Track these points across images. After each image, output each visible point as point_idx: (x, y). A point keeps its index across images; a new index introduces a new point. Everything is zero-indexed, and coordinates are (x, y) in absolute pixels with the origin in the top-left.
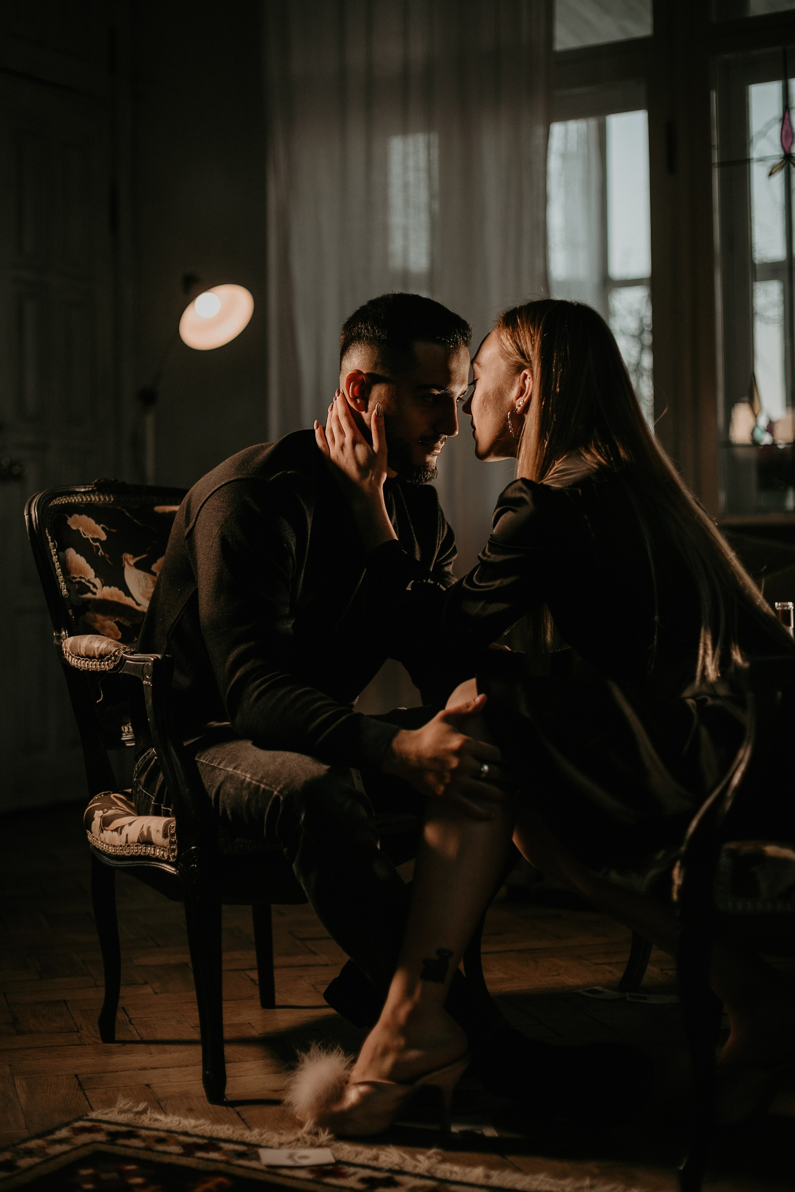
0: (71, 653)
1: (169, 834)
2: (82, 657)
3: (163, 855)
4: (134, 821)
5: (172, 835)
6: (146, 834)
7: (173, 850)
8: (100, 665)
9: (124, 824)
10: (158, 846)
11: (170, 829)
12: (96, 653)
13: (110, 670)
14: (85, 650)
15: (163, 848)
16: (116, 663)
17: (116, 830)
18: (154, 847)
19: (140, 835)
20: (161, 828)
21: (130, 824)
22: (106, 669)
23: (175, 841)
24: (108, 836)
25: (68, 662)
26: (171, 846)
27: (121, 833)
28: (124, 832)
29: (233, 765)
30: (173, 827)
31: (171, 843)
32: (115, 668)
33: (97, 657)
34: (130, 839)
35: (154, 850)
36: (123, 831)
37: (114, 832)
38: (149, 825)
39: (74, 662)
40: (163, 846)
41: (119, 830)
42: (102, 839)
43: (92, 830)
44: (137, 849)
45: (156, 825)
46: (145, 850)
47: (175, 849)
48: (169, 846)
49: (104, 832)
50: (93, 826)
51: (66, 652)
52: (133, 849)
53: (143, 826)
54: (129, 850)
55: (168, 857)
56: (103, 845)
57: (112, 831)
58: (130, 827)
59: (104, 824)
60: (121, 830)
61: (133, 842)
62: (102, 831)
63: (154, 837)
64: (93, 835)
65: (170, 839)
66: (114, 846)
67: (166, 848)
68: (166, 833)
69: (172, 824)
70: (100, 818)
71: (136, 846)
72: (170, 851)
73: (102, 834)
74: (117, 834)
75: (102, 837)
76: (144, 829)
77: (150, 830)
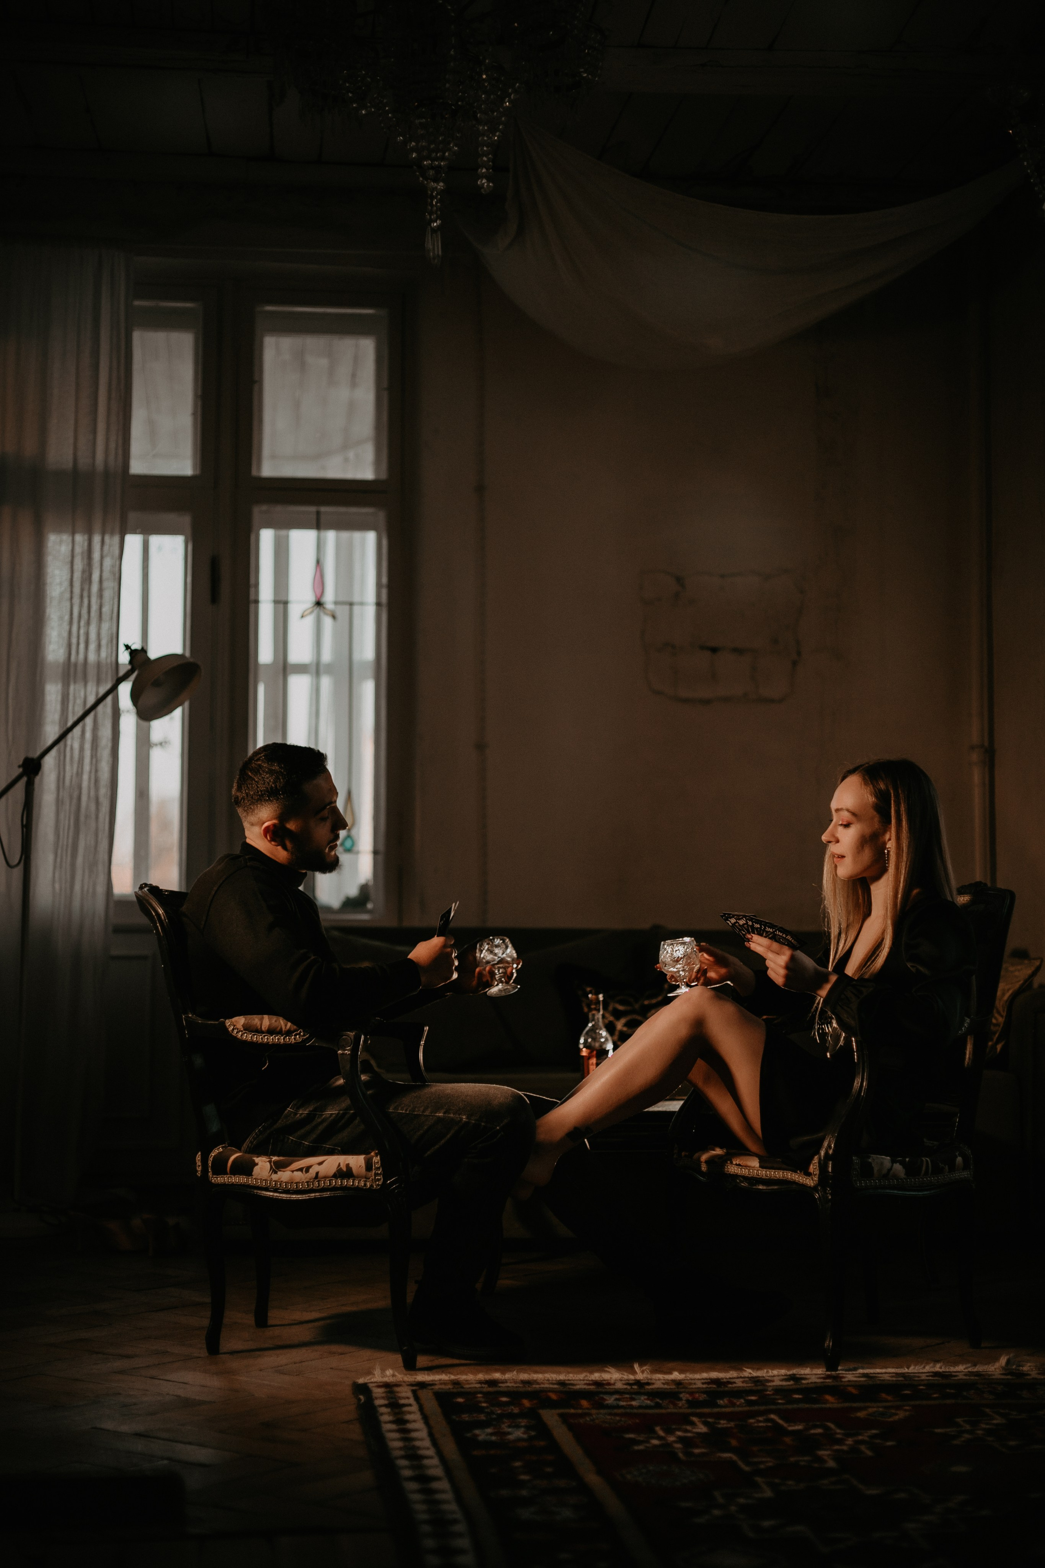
0: (242, 1029)
1: (374, 1167)
2: (262, 1032)
3: (365, 1185)
5: (378, 1169)
6: (345, 1169)
7: (379, 1180)
8: (284, 1039)
9: (311, 1165)
10: (358, 1178)
11: (375, 1164)
12: (283, 1029)
13: (295, 1043)
14: (268, 1027)
15: (365, 1180)
16: (305, 1037)
17: (301, 1170)
18: (354, 1180)
19: (337, 1171)
20: (363, 1164)
21: (320, 1164)
22: (292, 1042)
23: (381, 1172)
24: (284, 1175)
25: (236, 1037)
26: (375, 1177)
27: (307, 1172)
28: (312, 1172)
29: (443, 1110)
30: (378, 1162)
31: (376, 1175)
32: (303, 1041)
33: (283, 1032)
34: (320, 1175)
35: (353, 1182)
36: (311, 1170)
37: (295, 1172)
38: (347, 1163)
39: (247, 1037)
40: (366, 1178)
41: (304, 1169)
42: (274, 1179)
43: (253, 1174)
44: (330, 1183)
45: (356, 1162)
46: (341, 1182)
47: (380, 1179)
48: (373, 1177)
49: (279, 1173)
50: (256, 1170)
51: (233, 1029)
52: (324, 1183)
53: (339, 1163)
54: (318, 1184)
55: (371, 1186)
56: (275, 1184)
57: (293, 1171)
58: (321, 1166)
59: (277, 1167)
60: (308, 1169)
61: (325, 1177)
62: (276, 1173)
63: (355, 1171)
64: (254, 1177)
65: (374, 1172)
66: (296, 1183)
67: (369, 1179)
68: (369, 1166)
69: (376, 1159)
70: (268, 1163)
71: (329, 1180)
72: (374, 1181)
73: (276, 1175)
74: (299, 1173)
75: (275, 1177)
76: (342, 1166)
77: (350, 1165)
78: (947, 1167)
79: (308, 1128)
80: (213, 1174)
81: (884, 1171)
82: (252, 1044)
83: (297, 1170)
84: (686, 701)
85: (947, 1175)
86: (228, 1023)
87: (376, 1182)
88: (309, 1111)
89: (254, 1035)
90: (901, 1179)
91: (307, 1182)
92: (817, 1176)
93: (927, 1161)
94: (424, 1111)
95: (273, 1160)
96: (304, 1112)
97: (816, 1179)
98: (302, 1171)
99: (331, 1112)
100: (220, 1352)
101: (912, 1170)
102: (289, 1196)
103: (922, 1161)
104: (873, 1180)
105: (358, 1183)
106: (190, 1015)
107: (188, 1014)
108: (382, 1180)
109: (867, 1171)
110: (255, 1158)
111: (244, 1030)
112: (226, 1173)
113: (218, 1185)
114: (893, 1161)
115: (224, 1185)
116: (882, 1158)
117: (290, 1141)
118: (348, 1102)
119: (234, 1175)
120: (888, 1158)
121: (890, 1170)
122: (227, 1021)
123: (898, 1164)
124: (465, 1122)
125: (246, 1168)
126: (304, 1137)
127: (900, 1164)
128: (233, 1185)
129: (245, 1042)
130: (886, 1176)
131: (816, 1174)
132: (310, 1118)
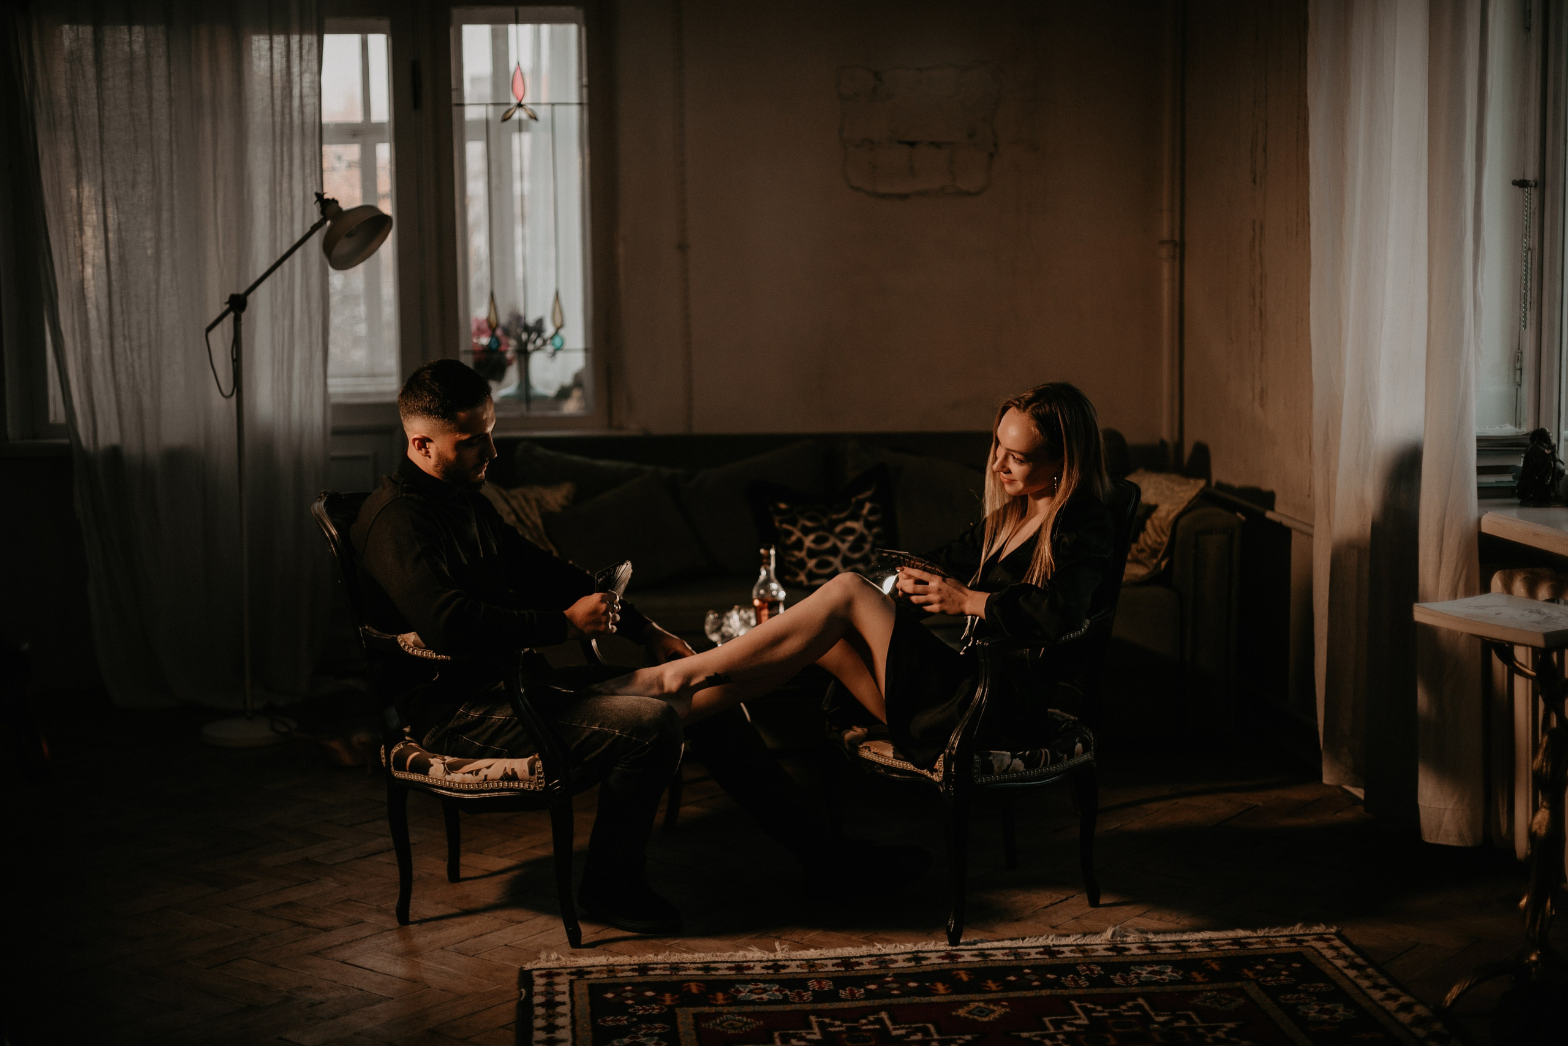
0: (413, 646)
1: (536, 771)
3: (529, 787)
4: (492, 765)
5: (540, 773)
6: (510, 773)
7: (541, 783)
9: (480, 768)
10: (522, 781)
11: (537, 768)
15: (529, 783)
17: (471, 772)
18: (519, 783)
19: (502, 772)
20: (526, 768)
21: (488, 767)
23: (543, 776)
24: (457, 777)
25: (407, 652)
26: (538, 781)
27: (477, 774)
28: (481, 775)
29: (598, 724)
30: (540, 767)
31: (539, 778)
34: (488, 778)
35: (518, 785)
36: (480, 773)
37: (466, 775)
38: (512, 766)
40: (529, 781)
41: (474, 772)
42: (448, 780)
43: (429, 773)
44: (498, 785)
45: (520, 765)
46: (508, 784)
47: (543, 782)
48: (536, 781)
49: (452, 774)
50: (432, 770)
51: (405, 645)
52: (493, 785)
53: (505, 768)
54: (488, 785)
55: (535, 788)
56: (449, 784)
57: (464, 774)
58: (490, 769)
59: (451, 768)
60: (477, 772)
61: (493, 780)
62: (449, 774)
63: (519, 775)
64: (430, 776)
65: (536, 776)
66: (468, 784)
67: (532, 782)
68: (532, 771)
69: (539, 764)
70: (442, 765)
71: (497, 783)
72: (537, 784)
73: (449, 776)
74: (470, 775)
75: (448, 778)
76: (508, 770)
77: (515, 770)
78: (1066, 755)
79: (480, 730)
80: (395, 769)
81: (1005, 767)
82: (422, 659)
83: (468, 773)
84: (883, 196)
85: (1065, 763)
86: (399, 638)
87: (539, 785)
88: (480, 715)
89: (424, 651)
90: (1021, 772)
91: (477, 784)
92: (942, 773)
93: (1046, 752)
94: (581, 723)
95: (446, 762)
96: (474, 714)
97: (941, 775)
98: (472, 774)
99: (499, 717)
100: (411, 920)
101: (1030, 763)
102: (462, 795)
103: (1041, 753)
104: (994, 776)
105: (523, 785)
106: (366, 627)
107: (364, 626)
108: (544, 783)
109: (988, 768)
110: (430, 759)
111: (415, 646)
112: (405, 771)
113: (400, 779)
114: (1013, 757)
115: (405, 780)
116: (1003, 755)
117: (463, 741)
118: (510, 711)
119: (413, 773)
120: (1009, 753)
121: (1009, 766)
122: (399, 637)
123: (1018, 759)
124: (618, 736)
125: (422, 767)
126: (476, 738)
127: (1020, 759)
128: (412, 781)
129: (416, 657)
130: (1005, 771)
131: (941, 771)
132: (481, 721)
